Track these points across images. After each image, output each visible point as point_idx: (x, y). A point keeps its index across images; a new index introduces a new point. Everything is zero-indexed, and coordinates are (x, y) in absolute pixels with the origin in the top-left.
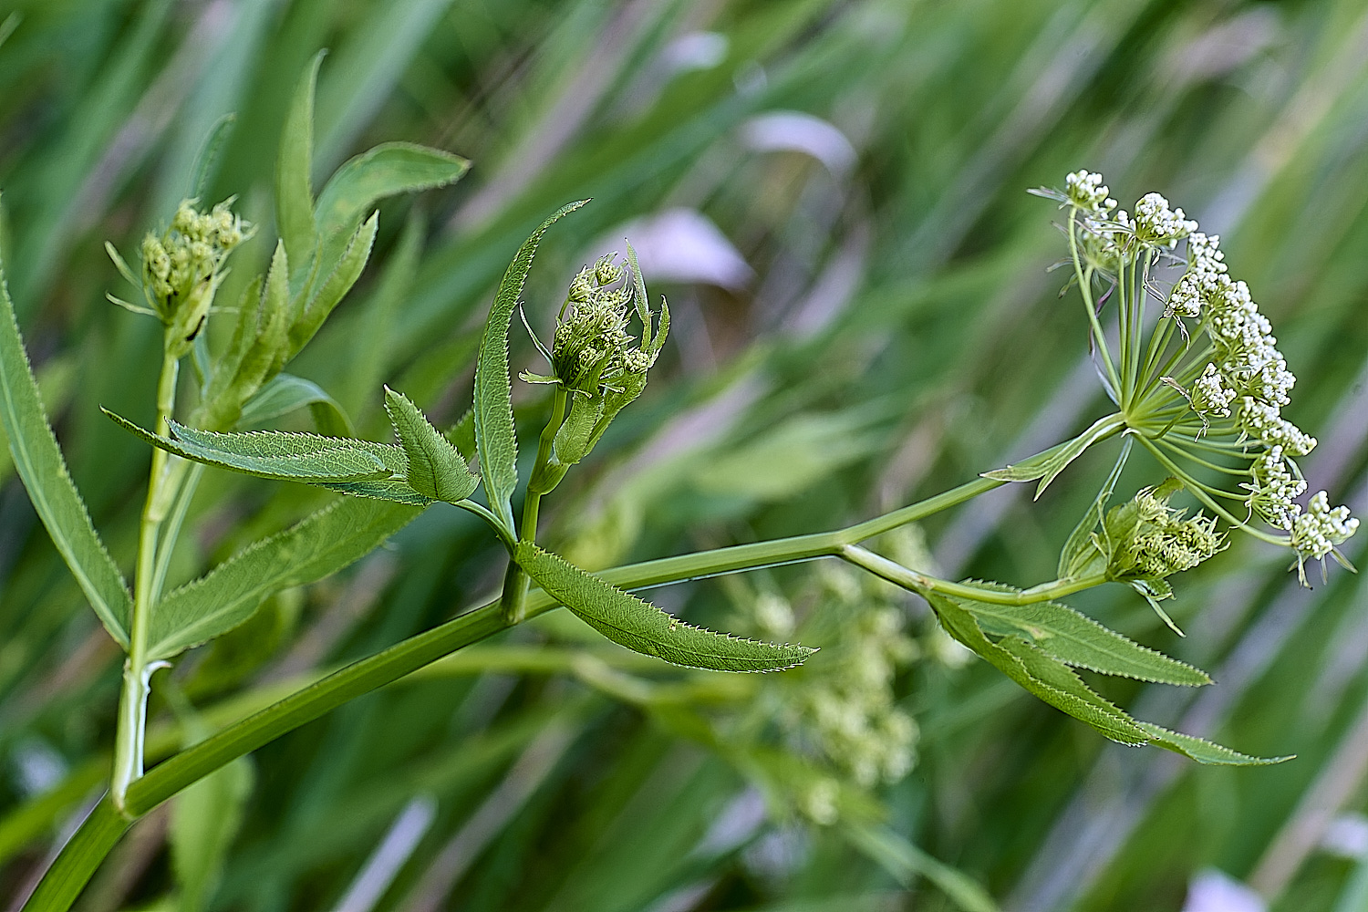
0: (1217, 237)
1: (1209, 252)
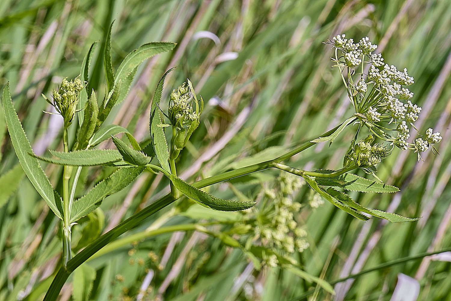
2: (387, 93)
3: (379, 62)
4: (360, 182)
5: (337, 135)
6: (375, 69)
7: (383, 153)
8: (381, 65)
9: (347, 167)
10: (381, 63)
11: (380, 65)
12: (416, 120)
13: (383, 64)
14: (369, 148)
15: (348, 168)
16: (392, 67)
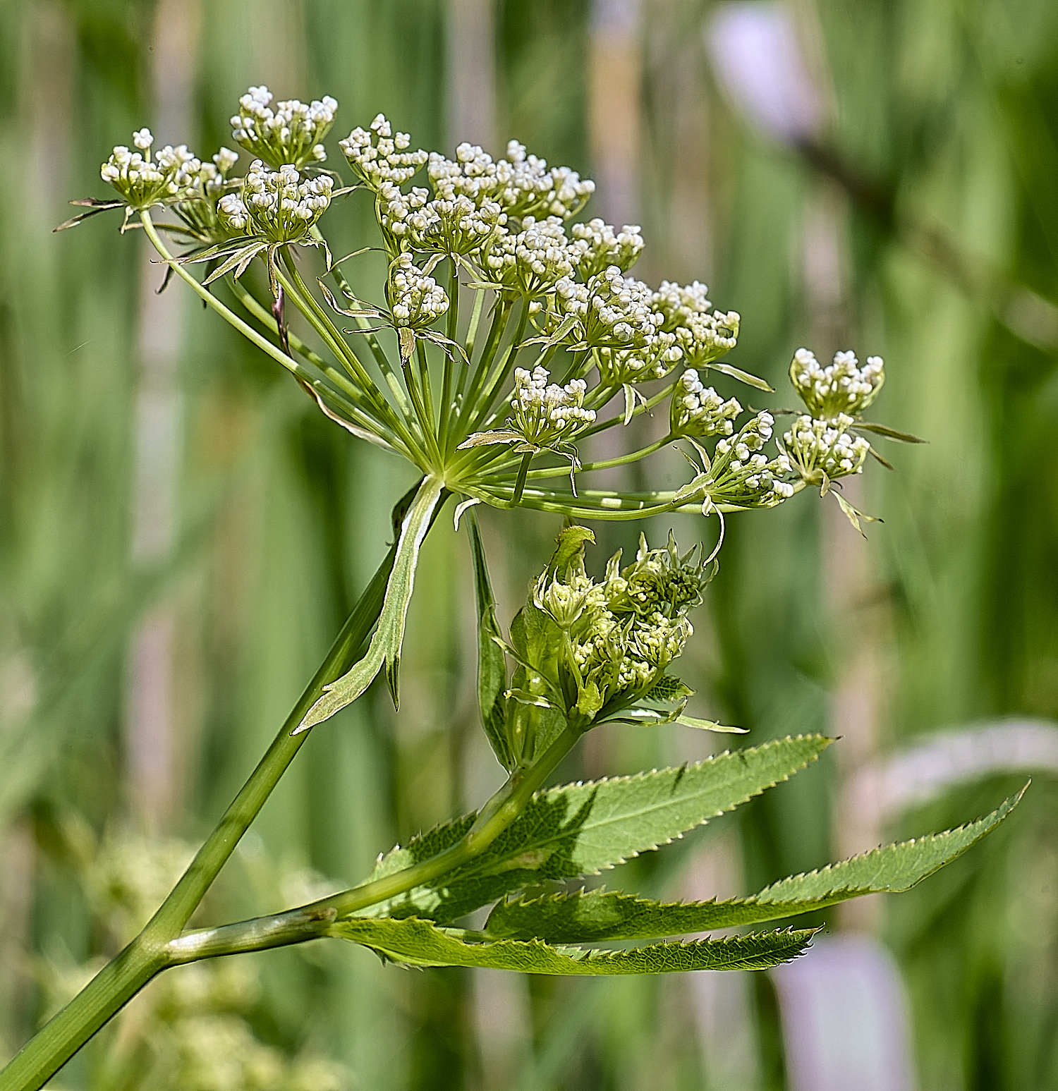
0: (381, 117)
1: (386, 147)
2: (535, 275)
3: (394, 159)
4: (612, 808)
5: (402, 627)
6: (406, 198)
7: (676, 582)
8: (414, 166)
9: (525, 761)
10: (407, 158)
11: (411, 171)
12: (736, 334)
13: (421, 156)
14: (597, 597)
15: (532, 764)
16: (465, 150)
